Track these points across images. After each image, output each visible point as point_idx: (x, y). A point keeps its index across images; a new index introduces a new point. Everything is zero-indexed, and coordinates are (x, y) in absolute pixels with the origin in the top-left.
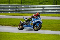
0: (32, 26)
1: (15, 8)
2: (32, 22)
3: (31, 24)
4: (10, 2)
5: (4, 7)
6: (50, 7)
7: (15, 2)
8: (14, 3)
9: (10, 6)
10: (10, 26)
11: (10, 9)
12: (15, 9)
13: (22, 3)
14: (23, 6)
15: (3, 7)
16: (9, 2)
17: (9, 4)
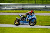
0: (28, 22)
2: (28, 18)
6: (6, 5)
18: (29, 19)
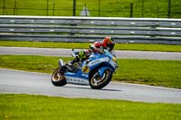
0: (87, 76)
1: (148, 28)
3: (85, 70)
4: (134, 10)
5: (116, 26)
7: (148, 10)
8: (147, 12)
9: (133, 23)
10: (133, 81)
11: (132, 32)
12: (149, 32)
13: (169, 12)
14: (173, 24)
15: (113, 25)
16: (131, 12)
17: (131, 17)
18: (90, 64)
